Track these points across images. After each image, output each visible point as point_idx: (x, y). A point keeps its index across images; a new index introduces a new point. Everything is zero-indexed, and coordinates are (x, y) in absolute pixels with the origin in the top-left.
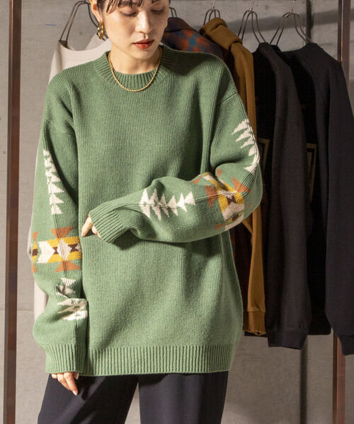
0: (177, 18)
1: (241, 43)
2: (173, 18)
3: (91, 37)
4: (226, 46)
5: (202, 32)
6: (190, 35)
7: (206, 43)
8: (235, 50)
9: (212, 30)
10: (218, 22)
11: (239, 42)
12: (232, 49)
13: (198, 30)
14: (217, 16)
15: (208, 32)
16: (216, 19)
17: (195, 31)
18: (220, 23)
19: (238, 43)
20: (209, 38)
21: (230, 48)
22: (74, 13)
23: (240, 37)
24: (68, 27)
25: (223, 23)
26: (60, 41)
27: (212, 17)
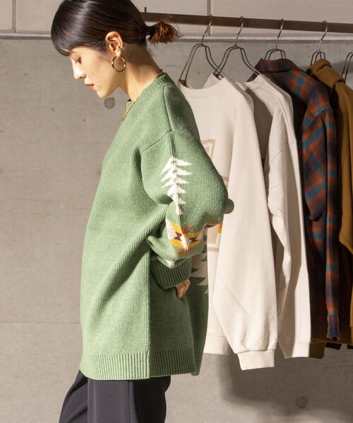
0: (286, 60)
1: (345, 82)
2: (283, 59)
3: (208, 76)
4: (331, 85)
5: (309, 72)
6: (298, 75)
7: (313, 83)
8: (339, 89)
9: (318, 70)
10: (323, 63)
11: (343, 81)
12: (337, 88)
13: (305, 70)
14: (323, 58)
15: (314, 72)
16: (321, 60)
17: (303, 71)
18: (326, 64)
19: (342, 83)
20: (315, 77)
21: (334, 86)
22: (192, 55)
23: (344, 76)
24: (188, 67)
25: (328, 64)
26: (180, 80)
27: (318, 58)
